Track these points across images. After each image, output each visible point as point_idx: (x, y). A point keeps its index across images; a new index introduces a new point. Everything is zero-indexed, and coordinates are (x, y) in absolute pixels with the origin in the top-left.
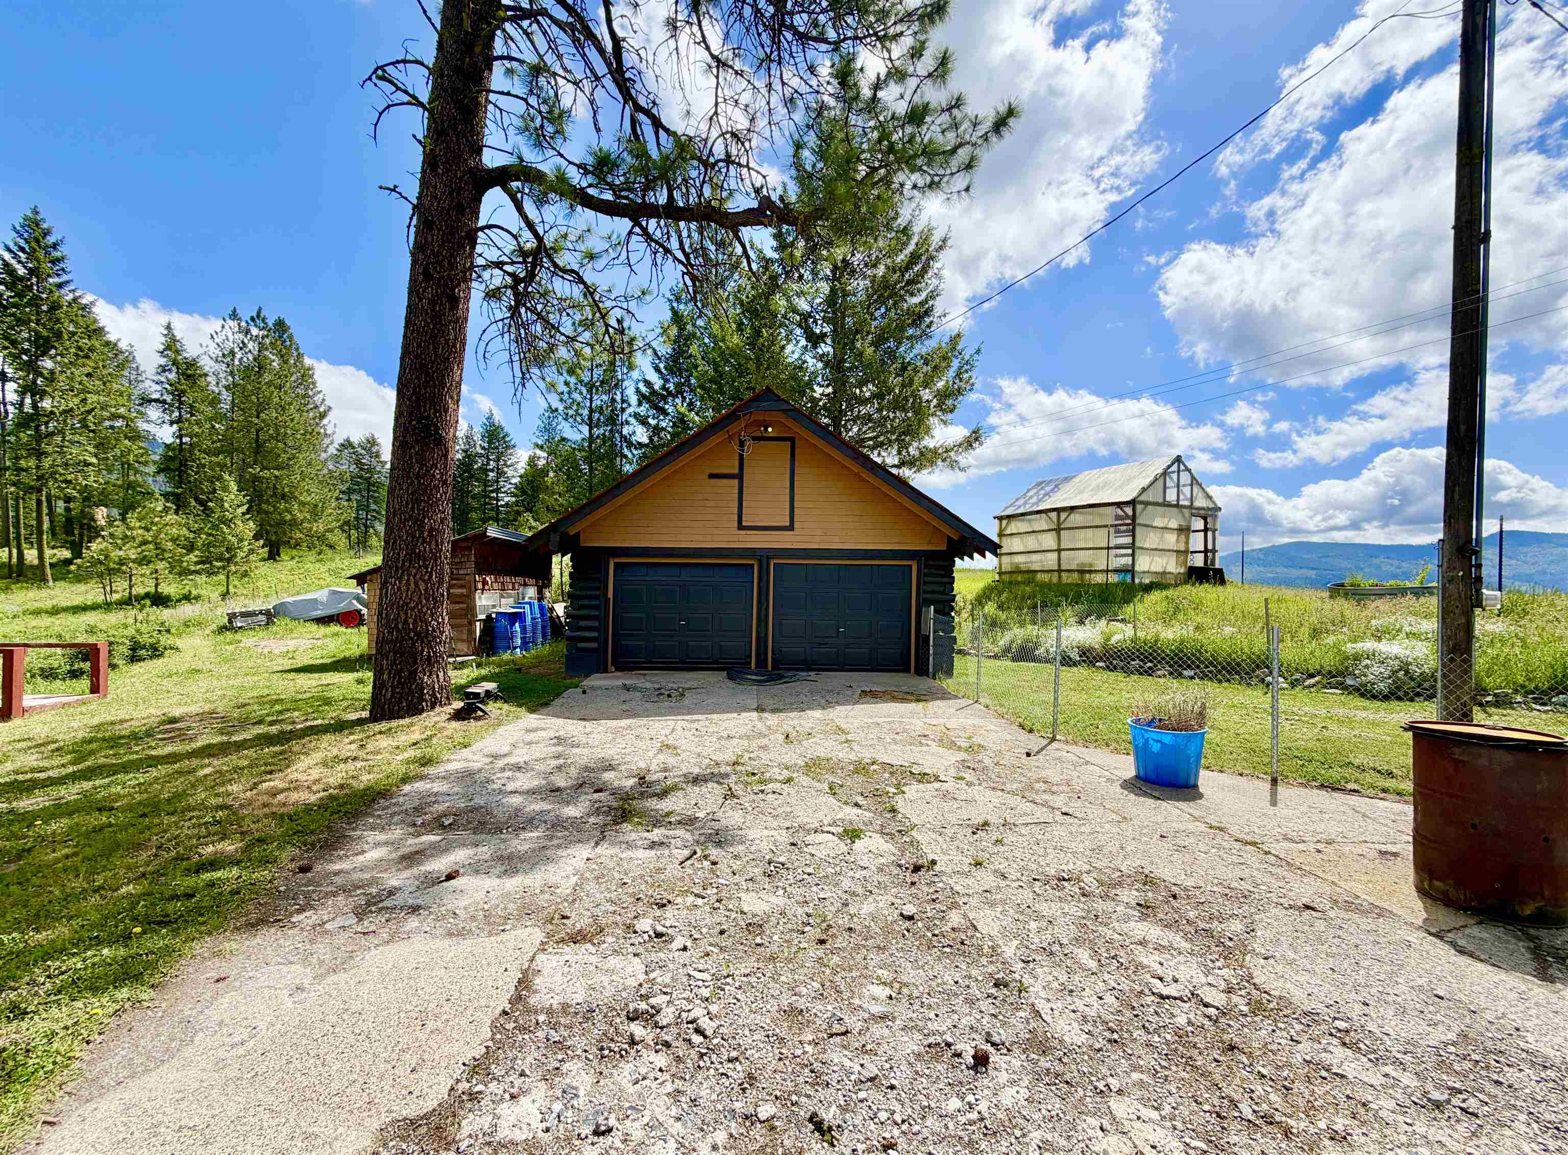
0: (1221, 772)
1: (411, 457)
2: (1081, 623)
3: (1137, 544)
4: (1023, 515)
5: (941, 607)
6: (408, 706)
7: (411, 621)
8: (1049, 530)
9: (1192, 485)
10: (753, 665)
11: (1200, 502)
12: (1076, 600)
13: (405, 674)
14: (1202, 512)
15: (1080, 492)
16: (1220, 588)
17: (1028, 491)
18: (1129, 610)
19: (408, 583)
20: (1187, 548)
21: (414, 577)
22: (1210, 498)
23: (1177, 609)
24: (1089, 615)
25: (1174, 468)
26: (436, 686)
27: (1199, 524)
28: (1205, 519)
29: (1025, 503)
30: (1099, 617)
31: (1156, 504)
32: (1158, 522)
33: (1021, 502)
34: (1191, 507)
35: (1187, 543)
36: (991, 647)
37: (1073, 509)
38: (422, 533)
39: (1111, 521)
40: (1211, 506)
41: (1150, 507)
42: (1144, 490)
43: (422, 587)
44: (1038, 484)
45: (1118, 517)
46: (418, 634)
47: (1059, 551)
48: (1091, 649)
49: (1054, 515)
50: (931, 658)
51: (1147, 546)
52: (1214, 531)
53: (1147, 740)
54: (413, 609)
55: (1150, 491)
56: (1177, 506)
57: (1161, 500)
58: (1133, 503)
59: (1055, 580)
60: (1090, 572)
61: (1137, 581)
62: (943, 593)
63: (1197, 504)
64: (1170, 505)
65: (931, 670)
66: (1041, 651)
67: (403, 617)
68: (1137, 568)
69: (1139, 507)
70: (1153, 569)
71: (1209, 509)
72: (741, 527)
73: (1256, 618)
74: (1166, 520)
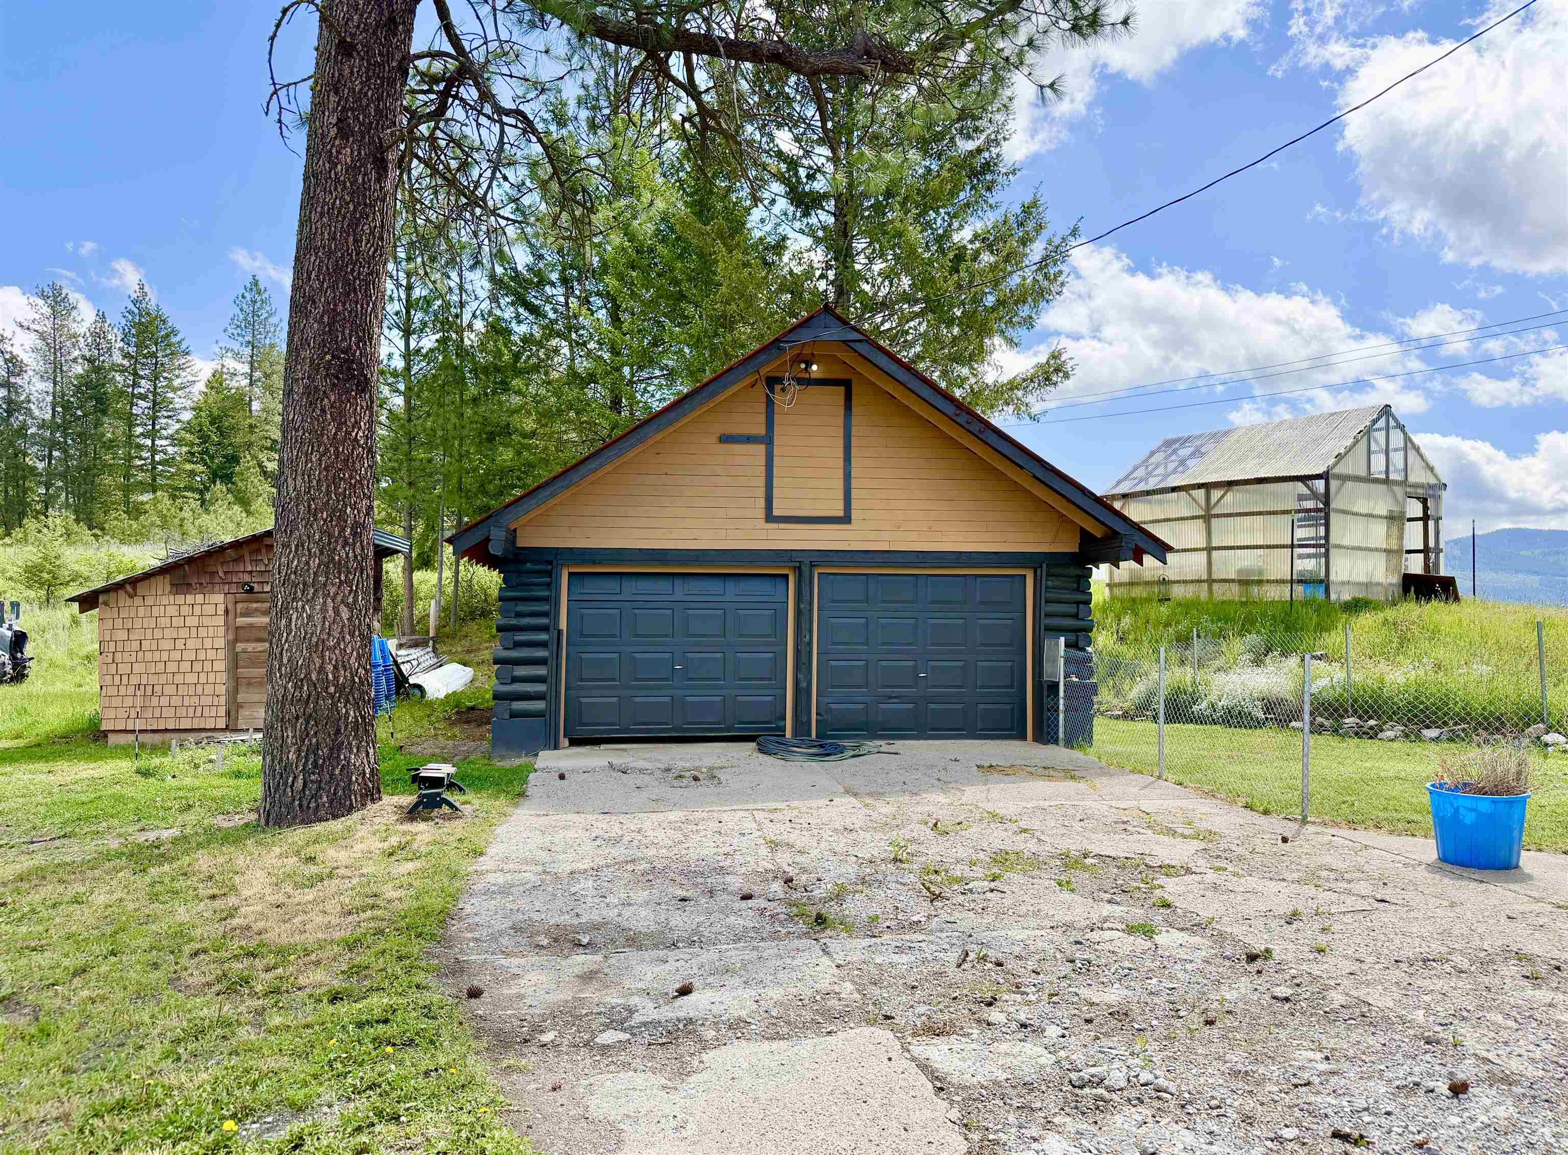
0: (1540, 850)
1: (323, 411)
2: (1258, 662)
3: (1333, 540)
4: (1148, 493)
5: (1072, 637)
6: (331, 802)
7: (330, 668)
8: (1193, 518)
9: (1405, 449)
10: (788, 734)
11: (1418, 476)
12: (1247, 625)
13: (324, 751)
14: (1420, 491)
15: (1240, 460)
16: (1454, 607)
17: (1152, 454)
18: (1333, 639)
19: (324, 610)
20: (1401, 545)
21: (333, 601)
22: (1432, 469)
23: (1403, 641)
24: (1268, 650)
25: (1381, 423)
26: (368, 771)
27: (1415, 509)
28: (1424, 501)
29: (1149, 474)
30: (1285, 654)
31: (1357, 479)
32: (1361, 506)
33: (1140, 473)
34: (1404, 483)
35: (1401, 538)
36: (1115, 702)
37: (1230, 484)
38: (343, 530)
39: (1292, 505)
40: (1433, 481)
41: (1349, 484)
42: (1339, 457)
43: (345, 614)
44: (1168, 443)
45: (1301, 498)
46: (340, 689)
47: (1209, 549)
48: (1281, 702)
49: (1200, 494)
50: (1061, 716)
51: (1345, 542)
52: (1438, 520)
53: (1457, 810)
54: (332, 649)
55: (1349, 458)
56: (1387, 481)
57: (1363, 473)
58: (1325, 476)
59: (1204, 595)
60: (1260, 582)
61: (1333, 597)
62: (1076, 616)
63: (1412, 479)
64: (1377, 481)
65: (1061, 735)
66: (1202, 706)
67: (318, 661)
68: (1332, 577)
69: (1334, 484)
70: (1355, 578)
71: (1431, 487)
72: (770, 517)
73: (1521, 651)
74: (1372, 504)
